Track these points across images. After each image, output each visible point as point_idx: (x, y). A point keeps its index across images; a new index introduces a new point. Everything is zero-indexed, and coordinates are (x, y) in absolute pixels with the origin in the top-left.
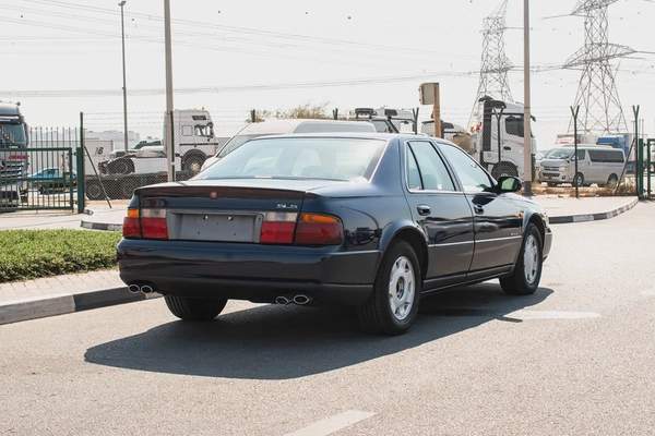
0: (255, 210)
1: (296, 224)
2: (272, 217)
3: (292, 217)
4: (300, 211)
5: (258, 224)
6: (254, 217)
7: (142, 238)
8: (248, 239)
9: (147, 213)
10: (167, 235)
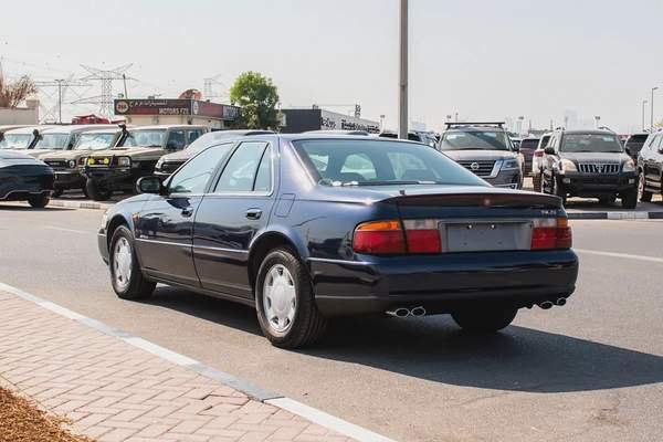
2: (537, 223)
3: (552, 223)
4: (556, 217)
9: (410, 225)
10: (440, 248)
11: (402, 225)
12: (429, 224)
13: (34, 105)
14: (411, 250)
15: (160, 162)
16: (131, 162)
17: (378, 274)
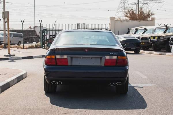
0: (102, 55)
1: (117, 59)
2: (107, 57)
3: (115, 57)
4: (117, 56)
5: (103, 60)
6: (101, 58)
7: (57, 66)
8: (99, 64)
9: (58, 57)
10: (68, 64)
11: (55, 57)
12: (65, 57)
13: (153, 19)
14: (58, 64)
15: (171, 38)
16: (164, 38)
17: (48, 71)
